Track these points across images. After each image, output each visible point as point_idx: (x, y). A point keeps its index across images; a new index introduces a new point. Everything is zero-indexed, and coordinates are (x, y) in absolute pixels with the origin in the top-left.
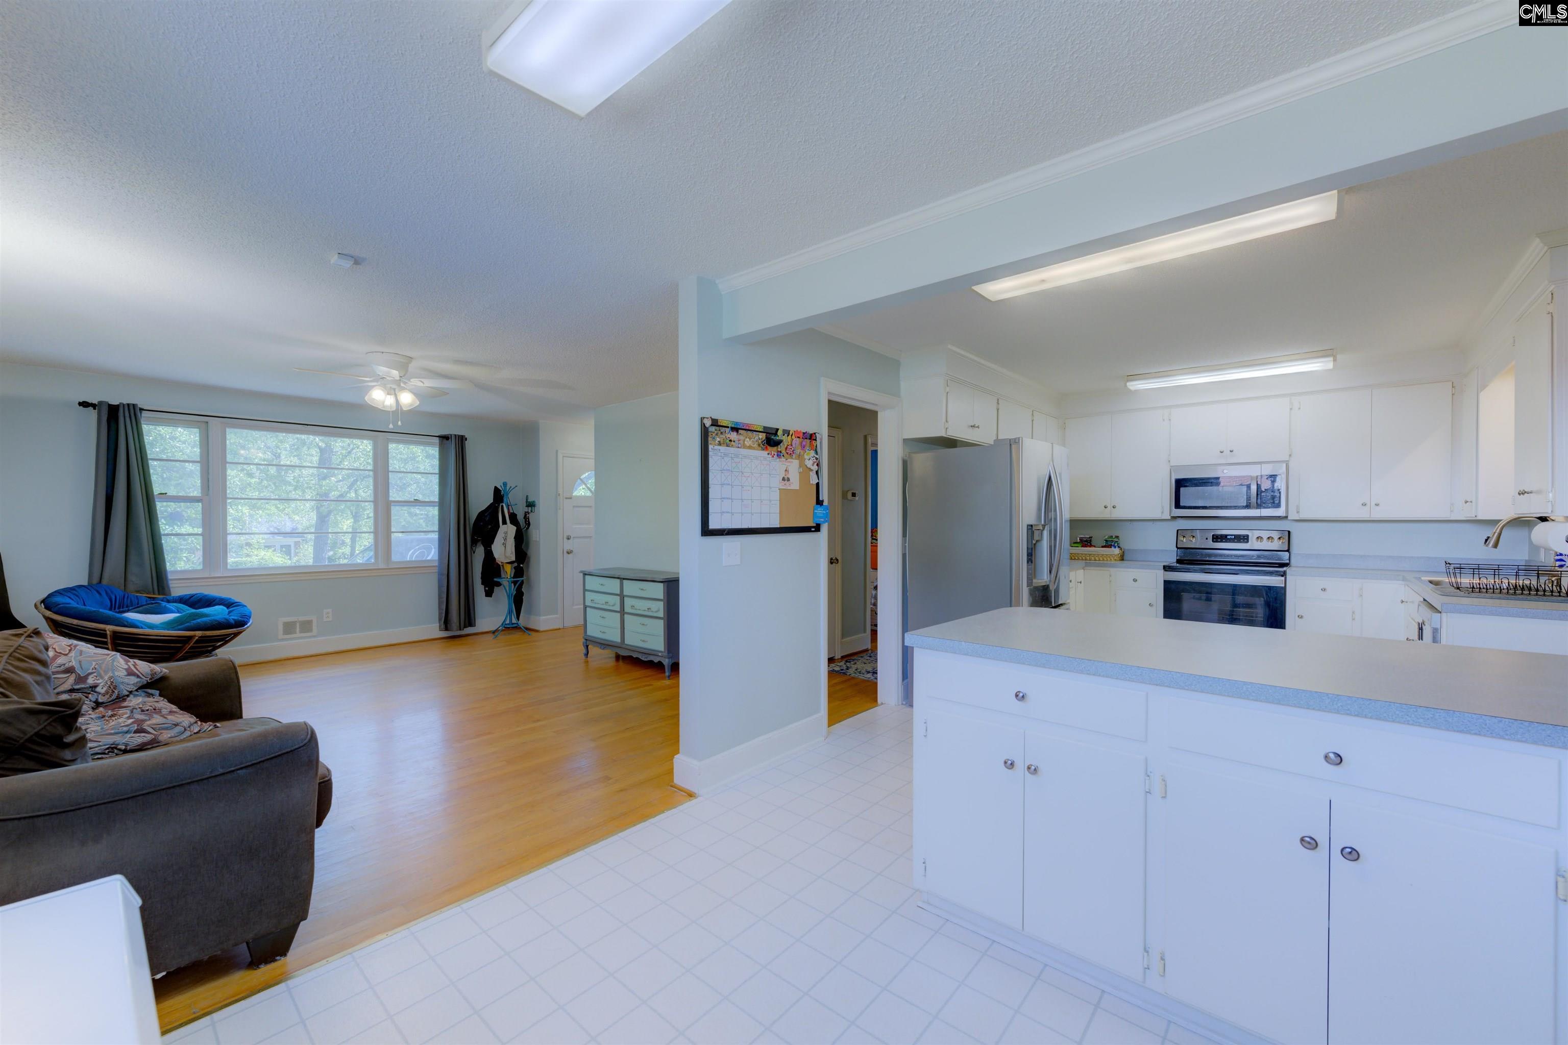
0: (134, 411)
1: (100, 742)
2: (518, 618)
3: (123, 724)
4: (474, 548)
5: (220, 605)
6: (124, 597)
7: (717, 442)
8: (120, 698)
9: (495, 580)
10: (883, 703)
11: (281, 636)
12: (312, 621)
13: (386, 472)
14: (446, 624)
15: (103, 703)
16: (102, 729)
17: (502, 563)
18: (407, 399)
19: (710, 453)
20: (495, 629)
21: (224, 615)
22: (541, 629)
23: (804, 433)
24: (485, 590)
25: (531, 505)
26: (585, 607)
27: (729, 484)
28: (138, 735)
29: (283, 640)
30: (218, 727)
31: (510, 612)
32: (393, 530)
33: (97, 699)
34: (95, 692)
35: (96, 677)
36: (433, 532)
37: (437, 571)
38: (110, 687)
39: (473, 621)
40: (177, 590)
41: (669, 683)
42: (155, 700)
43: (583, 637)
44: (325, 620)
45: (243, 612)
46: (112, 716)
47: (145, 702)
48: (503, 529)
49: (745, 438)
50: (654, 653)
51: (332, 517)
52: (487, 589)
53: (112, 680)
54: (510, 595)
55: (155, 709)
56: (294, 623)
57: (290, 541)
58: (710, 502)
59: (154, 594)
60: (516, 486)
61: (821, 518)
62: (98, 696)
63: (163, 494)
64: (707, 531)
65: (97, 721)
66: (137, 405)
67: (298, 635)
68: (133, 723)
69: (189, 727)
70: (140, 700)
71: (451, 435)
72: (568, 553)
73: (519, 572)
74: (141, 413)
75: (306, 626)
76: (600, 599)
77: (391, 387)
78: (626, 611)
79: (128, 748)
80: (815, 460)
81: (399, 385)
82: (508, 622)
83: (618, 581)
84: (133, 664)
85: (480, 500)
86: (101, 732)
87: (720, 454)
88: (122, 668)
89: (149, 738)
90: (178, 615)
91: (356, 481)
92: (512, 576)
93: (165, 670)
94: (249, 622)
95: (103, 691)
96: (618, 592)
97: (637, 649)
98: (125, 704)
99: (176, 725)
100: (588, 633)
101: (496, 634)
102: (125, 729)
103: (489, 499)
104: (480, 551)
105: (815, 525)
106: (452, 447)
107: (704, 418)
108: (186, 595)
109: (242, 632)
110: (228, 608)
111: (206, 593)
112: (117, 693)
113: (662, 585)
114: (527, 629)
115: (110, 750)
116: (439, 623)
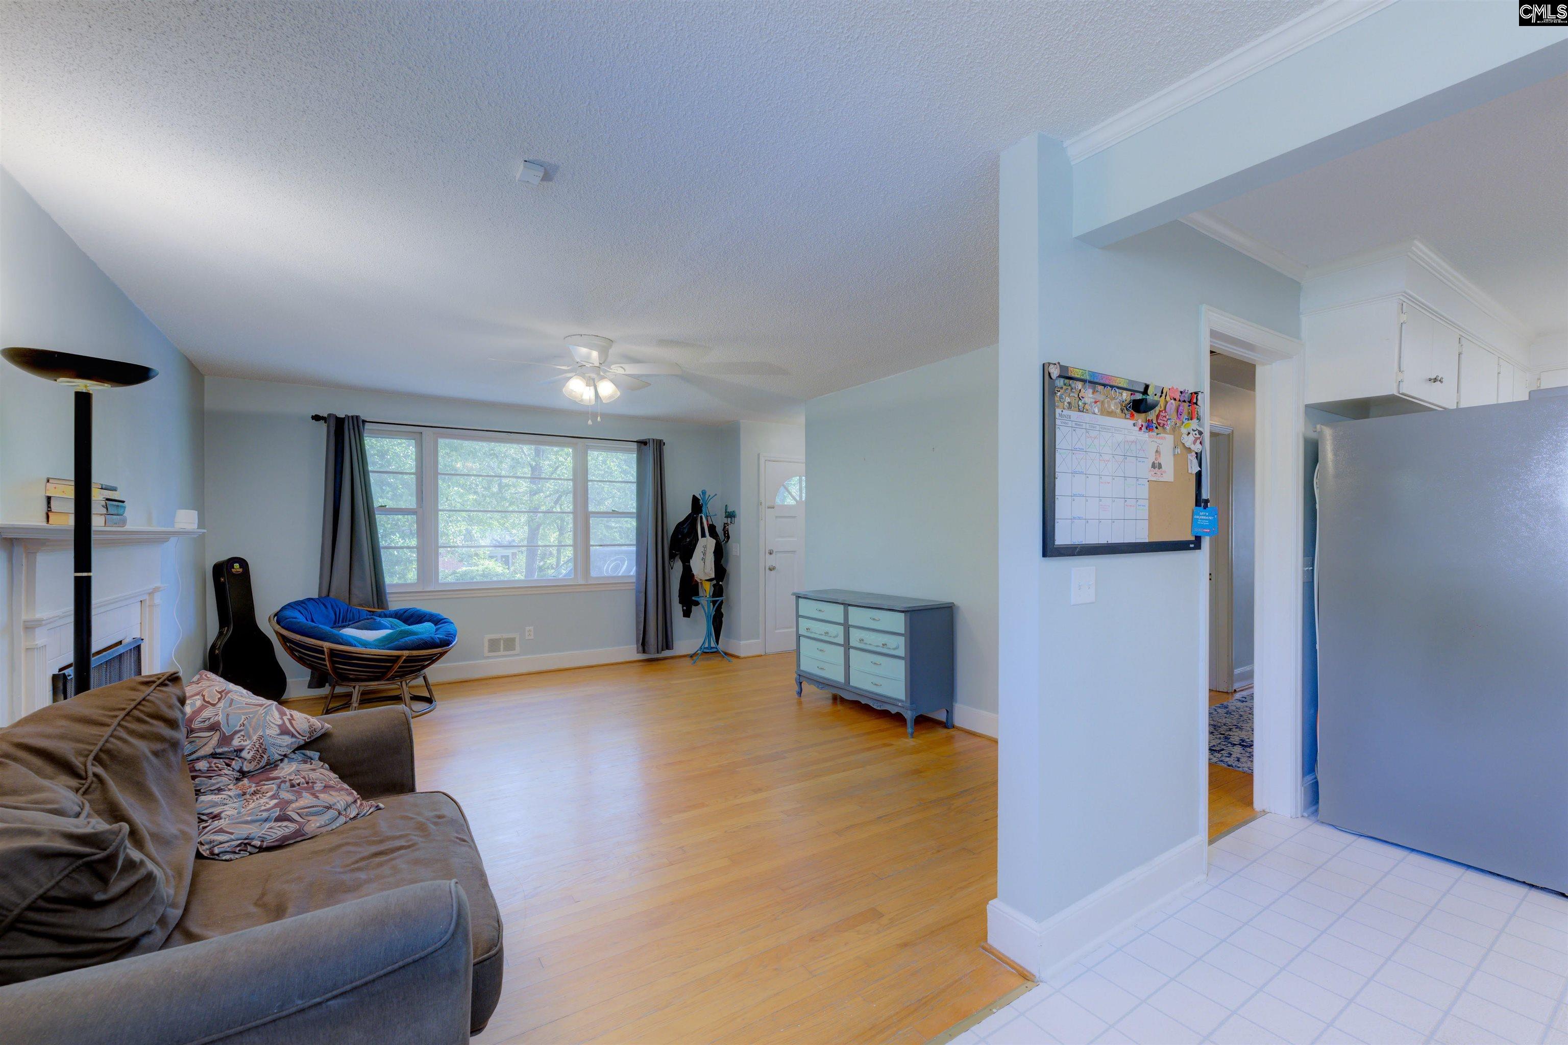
0: (357, 423)
1: (232, 833)
2: (717, 642)
3: (263, 808)
4: (672, 564)
5: (428, 621)
6: (347, 611)
7: (1066, 403)
8: (271, 764)
9: (693, 598)
10: (1267, 810)
11: (486, 654)
12: (515, 638)
13: (586, 481)
14: (643, 645)
15: (249, 772)
16: (238, 813)
17: (700, 580)
18: (607, 389)
19: (1058, 422)
20: (693, 653)
21: (431, 634)
22: (742, 655)
23: (1181, 392)
24: (683, 610)
25: (731, 515)
26: (799, 637)
27: (1082, 473)
28: (279, 824)
29: (488, 657)
30: (380, 809)
31: (709, 635)
32: (592, 543)
33: (241, 768)
34: (240, 758)
35: (244, 736)
36: (631, 545)
37: (634, 587)
38: (258, 751)
39: (671, 643)
40: (395, 604)
41: (914, 744)
42: (312, 767)
43: (796, 672)
44: (527, 638)
45: (449, 630)
46: (255, 793)
47: (298, 771)
48: (702, 542)
49: (1105, 397)
50: (893, 701)
51: (541, 531)
52: (685, 608)
53: (261, 741)
54: (709, 617)
55: (307, 783)
56: (498, 640)
57: (508, 552)
58: (1057, 502)
59: (374, 608)
60: (716, 495)
61: (1203, 527)
62: (243, 763)
63: (384, 506)
64: (1049, 549)
65: (236, 800)
66: (359, 416)
67: (502, 653)
68: (276, 805)
69: (345, 810)
70: (294, 766)
71: (649, 439)
72: (770, 570)
73: (718, 591)
74: (364, 425)
75: (510, 644)
76: (818, 629)
77: (589, 377)
78: (851, 644)
79: (265, 844)
80: (1198, 436)
81: (598, 374)
82: (706, 645)
83: (842, 607)
84: (290, 718)
85: (679, 511)
86: (237, 818)
87: (1070, 424)
88: (275, 724)
89: (292, 829)
90: (391, 631)
91: (560, 497)
92: (711, 594)
93: (327, 725)
94: (454, 640)
95: (249, 757)
96: (842, 621)
97: (867, 694)
98: (275, 774)
99: (329, 808)
100: (802, 668)
101: (695, 658)
102: (265, 815)
103: (686, 510)
104: (678, 566)
105: (1193, 539)
106: (650, 451)
107: (1049, 364)
108: (401, 610)
109: (446, 652)
110: (436, 625)
111: (418, 608)
112: (266, 759)
113: (903, 615)
114: (726, 654)
115: (242, 847)
116: (637, 644)
